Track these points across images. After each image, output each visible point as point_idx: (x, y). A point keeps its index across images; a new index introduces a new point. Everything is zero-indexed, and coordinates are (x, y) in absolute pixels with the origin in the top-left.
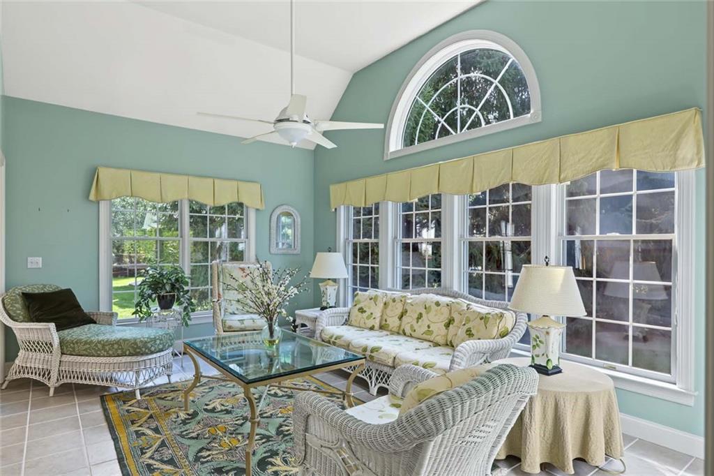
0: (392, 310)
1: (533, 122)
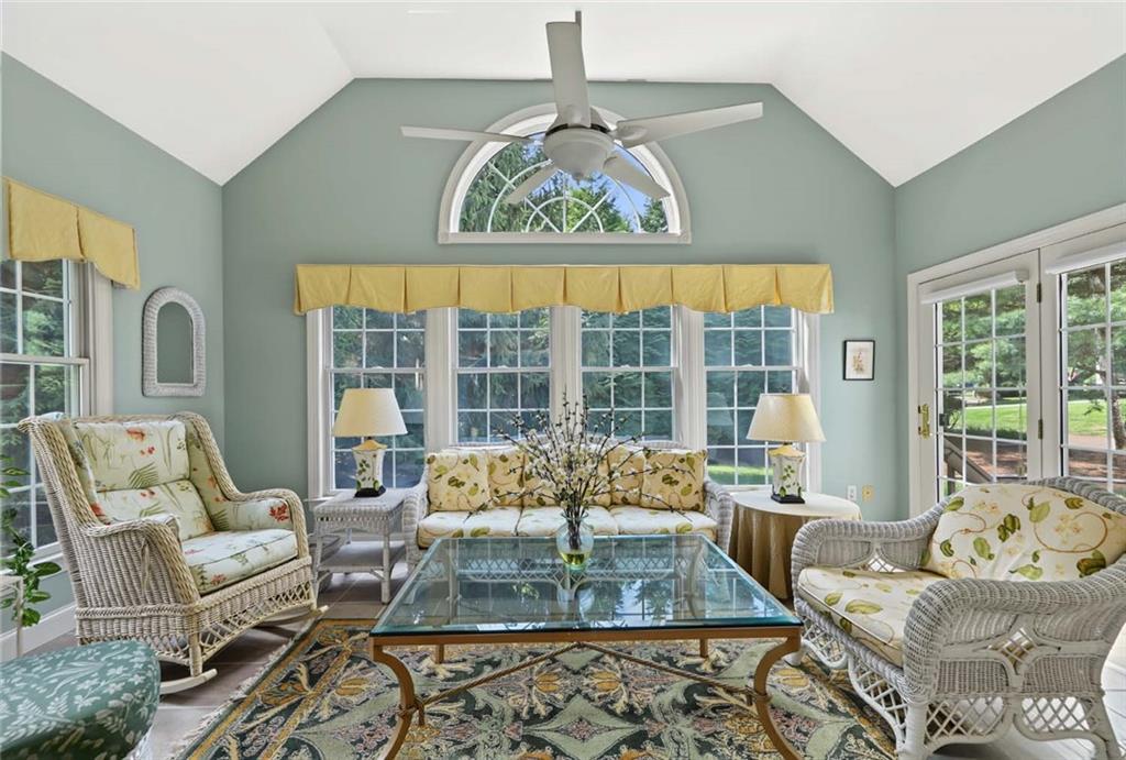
1: (682, 242)
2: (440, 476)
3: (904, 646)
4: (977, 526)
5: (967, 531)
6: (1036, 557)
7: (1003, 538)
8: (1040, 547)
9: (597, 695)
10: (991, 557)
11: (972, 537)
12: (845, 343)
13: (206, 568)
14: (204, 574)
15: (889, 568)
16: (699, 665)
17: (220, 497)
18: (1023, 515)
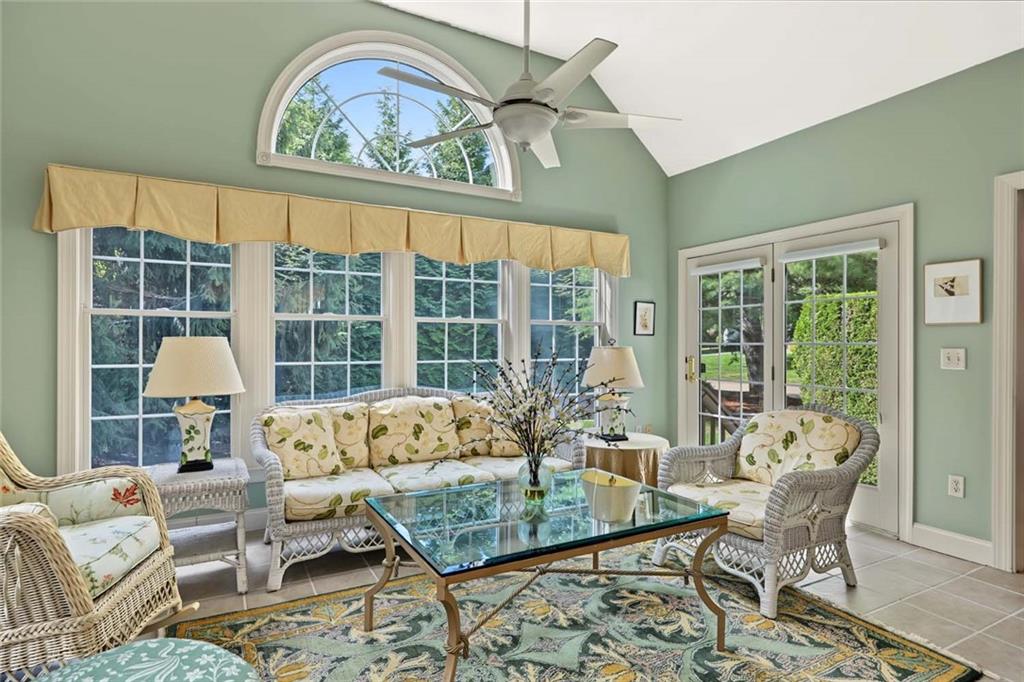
0: (350, 434)
1: (514, 200)
2: (283, 440)
3: (765, 523)
4: (769, 441)
5: (763, 446)
6: (809, 457)
7: (786, 448)
8: (812, 450)
9: (539, 619)
10: (779, 461)
11: (767, 449)
12: (636, 303)
13: (94, 567)
14: (93, 575)
15: (715, 479)
16: (597, 580)
17: (12, 486)
18: (797, 430)
